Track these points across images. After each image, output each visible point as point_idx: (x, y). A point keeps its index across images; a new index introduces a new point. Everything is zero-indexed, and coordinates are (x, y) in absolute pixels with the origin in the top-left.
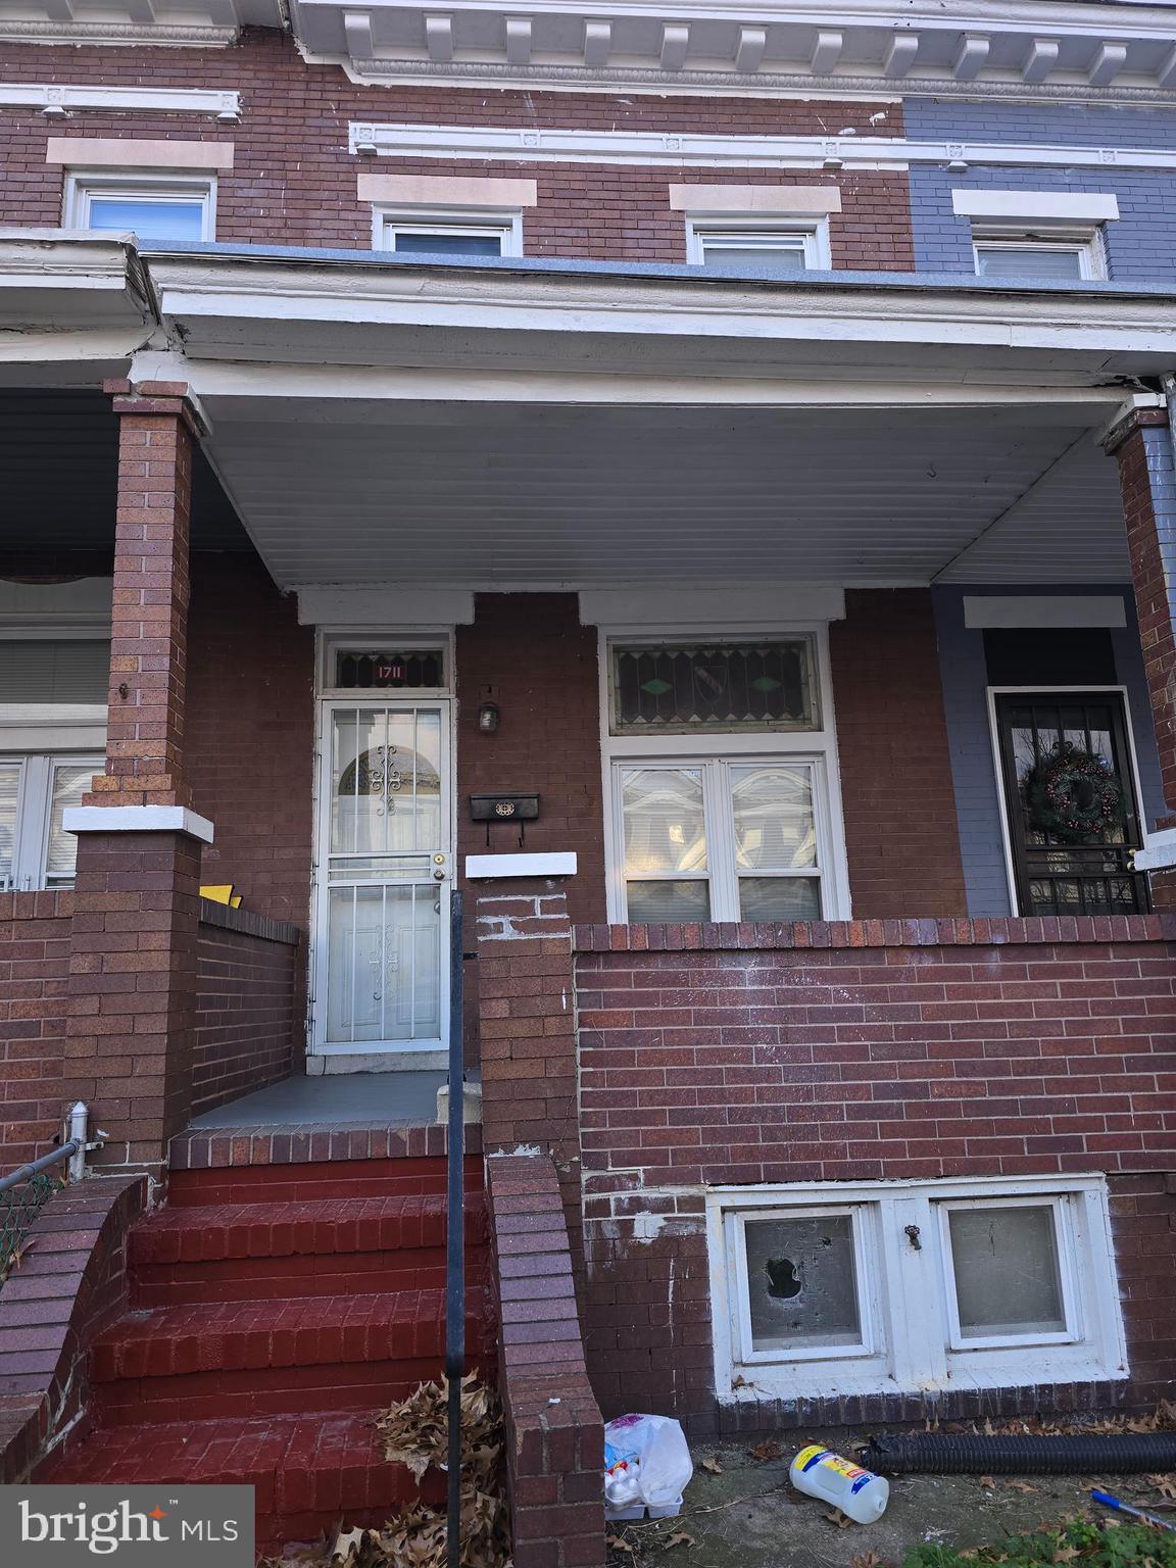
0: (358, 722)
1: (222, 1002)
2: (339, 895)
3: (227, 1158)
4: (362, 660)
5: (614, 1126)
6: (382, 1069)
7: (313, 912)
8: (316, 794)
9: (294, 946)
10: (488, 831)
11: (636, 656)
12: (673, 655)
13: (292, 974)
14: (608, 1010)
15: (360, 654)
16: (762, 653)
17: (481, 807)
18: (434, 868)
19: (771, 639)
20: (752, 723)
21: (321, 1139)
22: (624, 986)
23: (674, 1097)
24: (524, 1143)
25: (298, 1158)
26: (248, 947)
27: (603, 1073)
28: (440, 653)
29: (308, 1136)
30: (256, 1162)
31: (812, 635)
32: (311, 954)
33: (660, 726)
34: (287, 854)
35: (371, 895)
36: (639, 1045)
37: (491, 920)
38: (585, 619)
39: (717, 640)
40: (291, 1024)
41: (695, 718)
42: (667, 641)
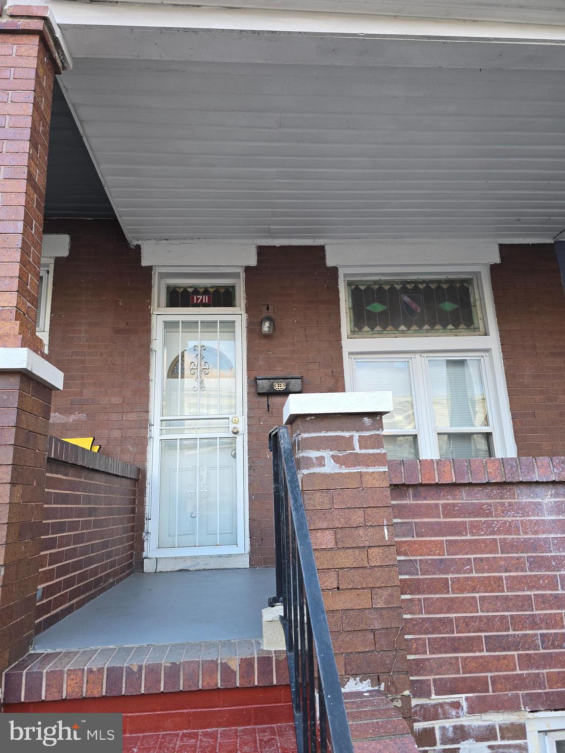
0: (180, 331)
1: (73, 526)
2: (168, 445)
3: (61, 692)
4: (183, 292)
5: (434, 653)
6: (197, 568)
7: (149, 456)
8: (152, 376)
9: (136, 480)
10: (268, 401)
11: (363, 288)
12: (387, 287)
13: (134, 500)
14: (420, 539)
15: (182, 288)
16: (444, 286)
17: (264, 385)
18: (232, 426)
19: (451, 277)
20: (441, 331)
21: (153, 671)
22: (433, 517)
23: (488, 624)
24: (355, 675)
25: (131, 690)
26: (99, 481)
27: (419, 600)
28: (233, 287)
29: (140, 667)
30: (89, 695)
31: (478, 274)
32: (147, 486)
33: (379, 333)
34: (132, 416)
35: (191, 444)
36: (452, 573)
37: (313, 454)
38: (330, 262)
39: (415, 277)
40: (133, 536)
41: (403, 328)
42: (383, 278)
